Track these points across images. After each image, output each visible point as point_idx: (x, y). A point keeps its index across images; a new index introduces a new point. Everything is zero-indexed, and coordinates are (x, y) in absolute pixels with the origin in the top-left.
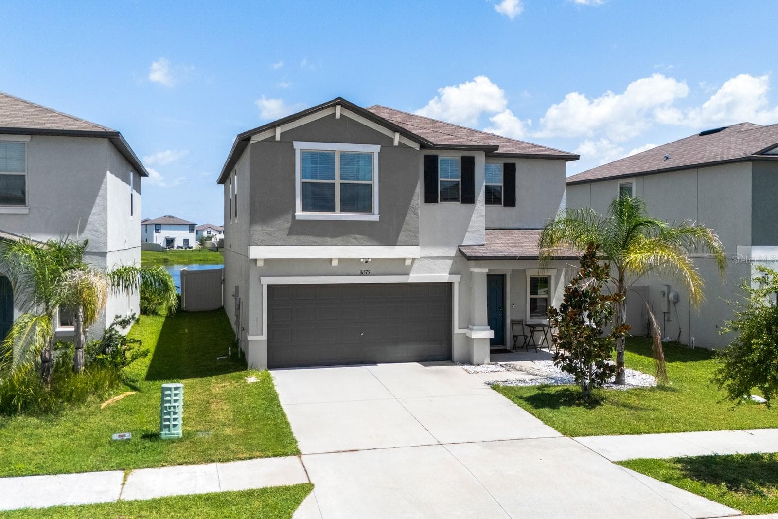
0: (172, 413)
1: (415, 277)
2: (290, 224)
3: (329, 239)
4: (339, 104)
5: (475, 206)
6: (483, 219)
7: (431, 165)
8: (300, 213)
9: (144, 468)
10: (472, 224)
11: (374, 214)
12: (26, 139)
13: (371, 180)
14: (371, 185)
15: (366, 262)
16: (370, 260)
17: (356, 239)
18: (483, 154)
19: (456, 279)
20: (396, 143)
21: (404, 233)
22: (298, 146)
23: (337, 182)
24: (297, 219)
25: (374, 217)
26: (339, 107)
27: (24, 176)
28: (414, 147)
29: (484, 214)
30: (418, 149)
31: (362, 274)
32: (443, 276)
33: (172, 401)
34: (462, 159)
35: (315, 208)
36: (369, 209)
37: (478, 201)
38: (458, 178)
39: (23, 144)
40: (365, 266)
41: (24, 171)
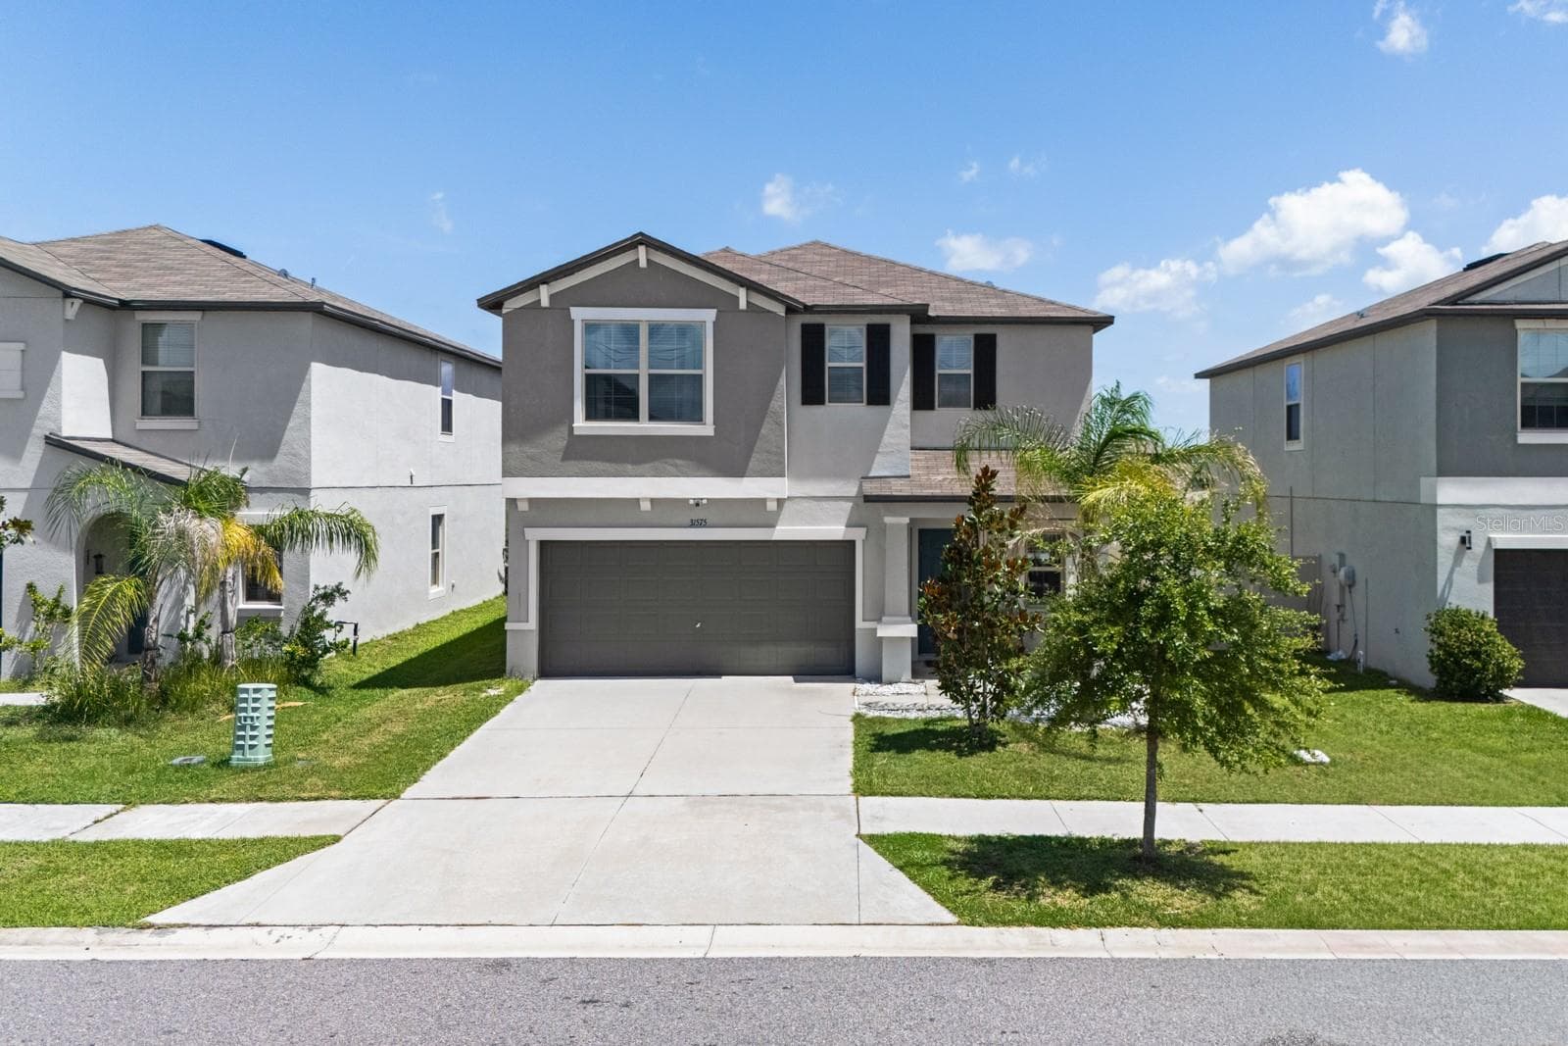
0: (248, 728)
1: (786, 530)
2: (565, 442)
3: (630, 467)
4: (642, 244)
5: (892, 410)
6: (907, 432)
7: (813, 341)
8: (581, 424)
9: (158, 803)
10: (886, 439)
11: (705, 424)
12: (196, 316)
13: (701, 368)
14: (701, 375)
15: (697, 505)
16: (705, 502)
17: (676, 466)
18: (907, 319)
19: (858, 535)
20: (743, 305)
21: (758, 456)
22: (579, 314)
23: (644, 373)
24: (576, 433)
25: (707, 429)
26: (642, 249)
27: (192, 372)
28: (775, 310)
29: (909, 424)
30: (783, 314)
31: (694, 524)
32: (834, 529)
33: (250, 710)
34: (868, 329)
35: (607, 416)
36: (696, 416)
37: (898, 402)
38: (861, 361)
39: (191, 324)
40: (697, 512)
41: (192, 366)
